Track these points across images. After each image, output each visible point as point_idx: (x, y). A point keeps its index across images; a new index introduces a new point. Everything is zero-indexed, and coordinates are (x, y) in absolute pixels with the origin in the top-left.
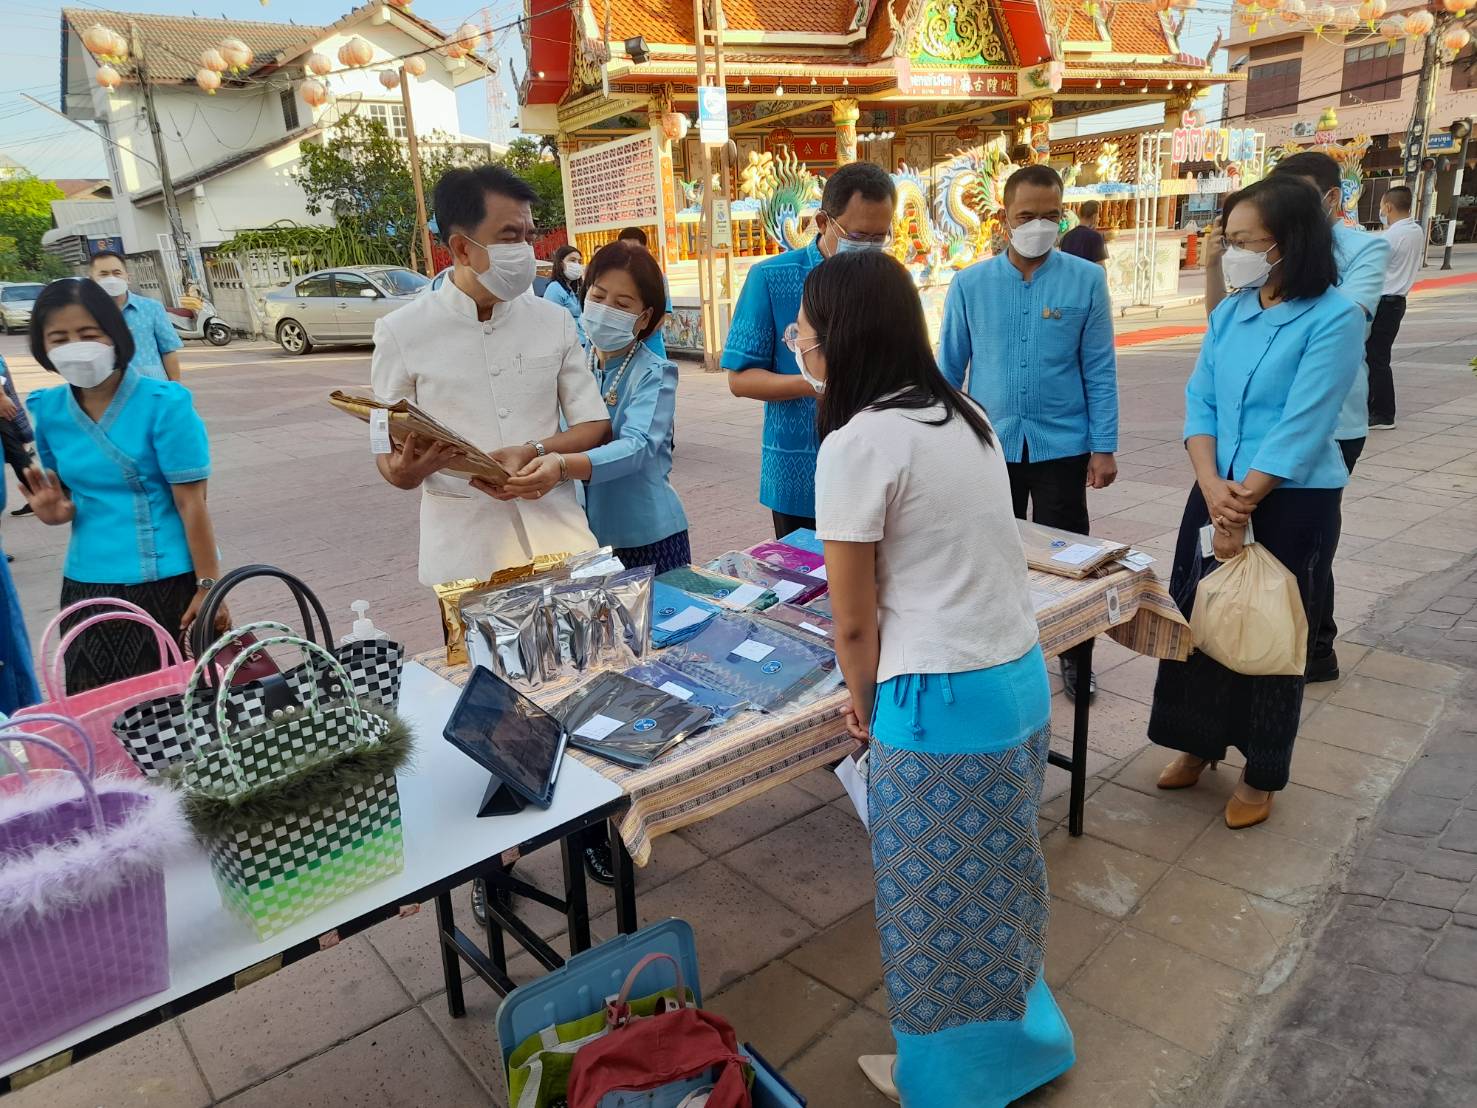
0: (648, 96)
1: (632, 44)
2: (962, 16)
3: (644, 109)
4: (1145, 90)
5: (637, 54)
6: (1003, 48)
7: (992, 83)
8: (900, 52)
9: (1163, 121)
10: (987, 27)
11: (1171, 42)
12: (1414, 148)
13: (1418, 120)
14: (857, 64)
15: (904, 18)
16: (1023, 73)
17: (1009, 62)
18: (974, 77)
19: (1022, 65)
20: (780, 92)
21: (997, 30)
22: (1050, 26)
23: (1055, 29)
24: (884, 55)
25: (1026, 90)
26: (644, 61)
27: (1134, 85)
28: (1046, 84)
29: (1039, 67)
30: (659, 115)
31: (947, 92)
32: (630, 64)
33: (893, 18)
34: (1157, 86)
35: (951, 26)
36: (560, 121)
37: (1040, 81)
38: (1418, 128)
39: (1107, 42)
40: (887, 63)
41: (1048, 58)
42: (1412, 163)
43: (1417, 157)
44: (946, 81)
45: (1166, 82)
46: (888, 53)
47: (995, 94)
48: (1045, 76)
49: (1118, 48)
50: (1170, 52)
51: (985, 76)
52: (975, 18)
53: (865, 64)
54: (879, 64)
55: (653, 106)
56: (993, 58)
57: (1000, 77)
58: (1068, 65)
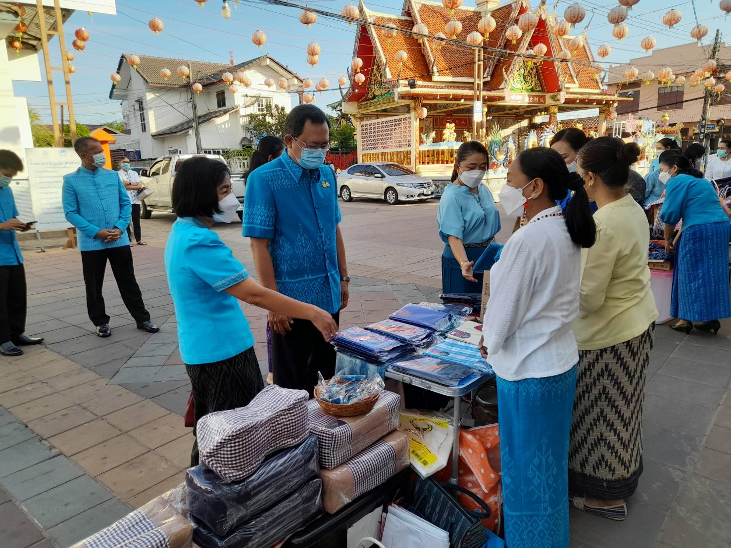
0: (411, 101)
1: (411, 81)
2: (526, 73)
3: (408, 106)
4: (595, 104)
5: (412, 85)
6: (541, 86)
7: (536, 99)
8: (507, 86)
9: (598, 115)
10: (535, 77)
11: (600, 85)
12: (703, 129)
13: (704, 119)
14: (487, 90)
15: (508, 73)
16: (548, 96)
17: (543, 91)
18: (530, 96)
19: (548, 92)
20: (462, 101)
21: (539, 79)
22: (561, 78)
23: (563, 79)
24: (500, 87)
25: (549, 102)
26: (415, 88)
27: (591, 102)
28: (558, 100)
29: (556, 94)
30: (415, 109)
31: (520, 102)
32: (409, 89)
33: (504, 73)
34: (599, 102)
35: (522, 76)
36: (359, 109)
37: (556, 99)
38: (704, 122)
39: (577, 85)
40: (501, 90)
41: (560, 90)
42: (702, 135)
43: (704, 133)
44: (519, 98)
45: (603, 100)
46: (501, 87)
47: (537, 103)
48: (558, 97)
49: (581, 86)
50: (600, 89)
51: (534, 96)
52: (531, 74)
53: (490, 91)
54: (497, 91)
55: (413, 105)
56: (537, 89)
57: (540, 97)
58: (567, 93)
